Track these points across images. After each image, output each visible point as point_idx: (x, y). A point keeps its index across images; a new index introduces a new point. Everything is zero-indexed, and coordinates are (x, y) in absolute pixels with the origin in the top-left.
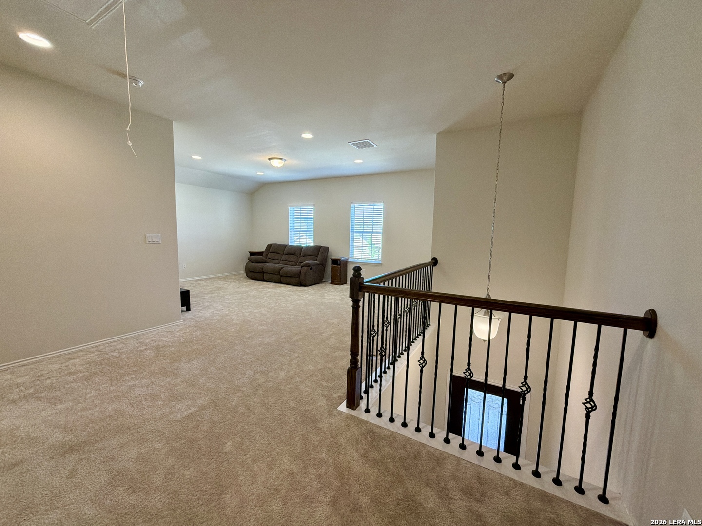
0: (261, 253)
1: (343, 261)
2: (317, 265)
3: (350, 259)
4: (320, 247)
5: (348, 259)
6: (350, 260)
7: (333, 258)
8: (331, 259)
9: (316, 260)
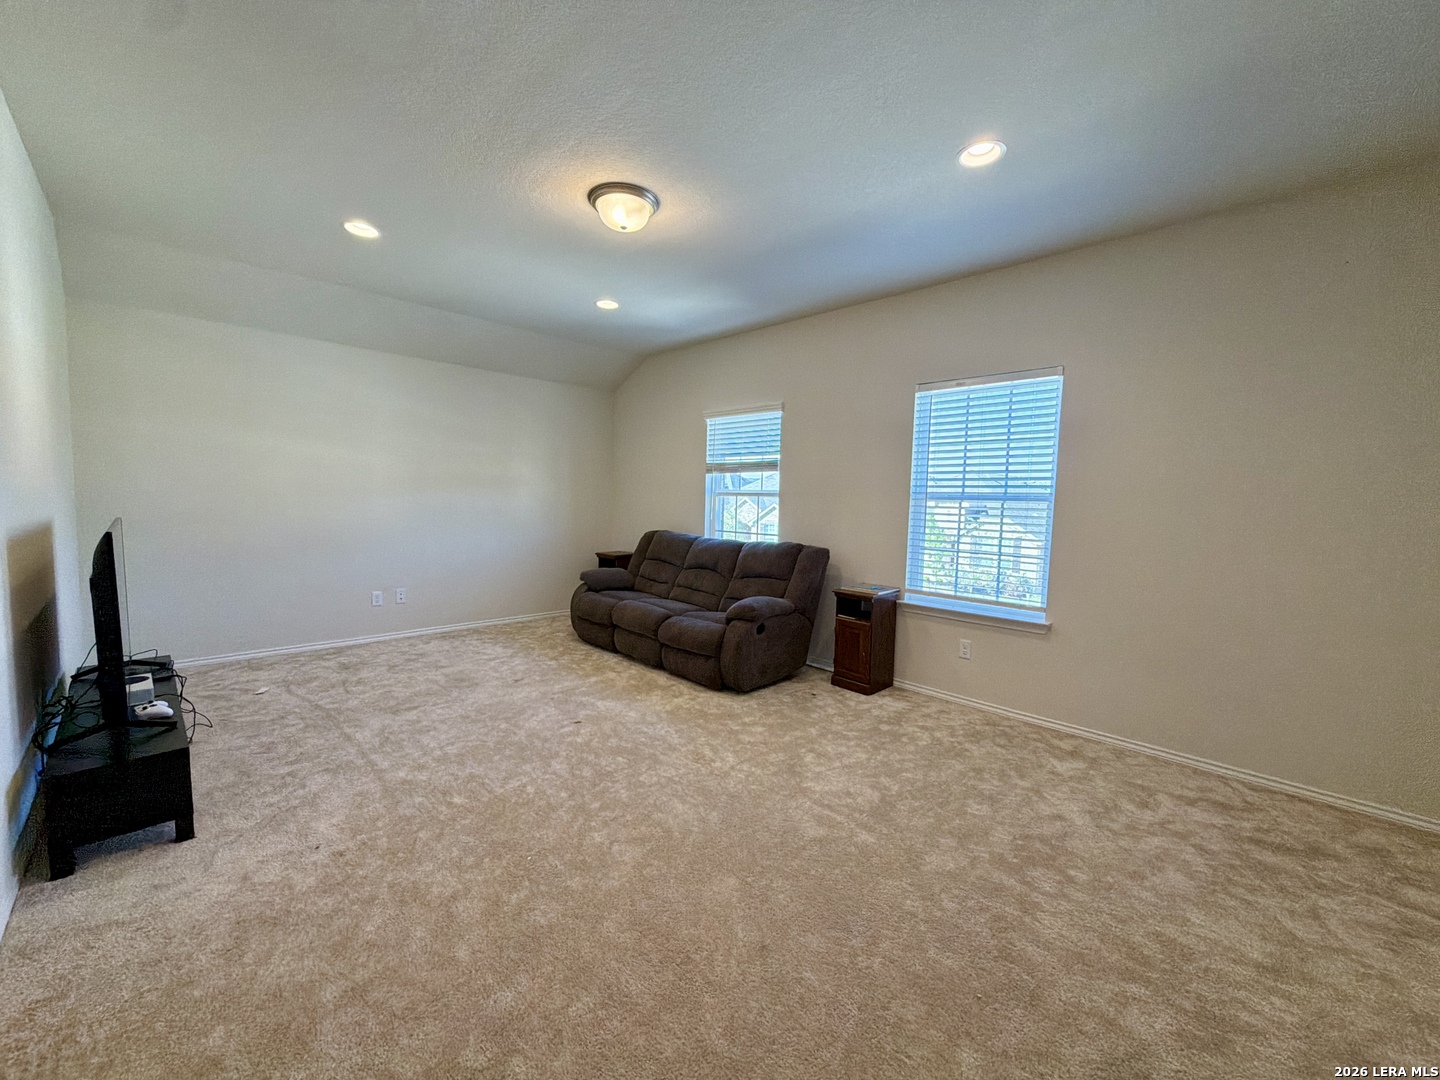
0: (622, 560)
1: (882, 601)
2: (785, 613)
3: (907, 595)
4: (799, 548)
5: (898, 595)
6: (907, 599)
7: (846, 588)
8: (837, 594)
9: (782, 597)
